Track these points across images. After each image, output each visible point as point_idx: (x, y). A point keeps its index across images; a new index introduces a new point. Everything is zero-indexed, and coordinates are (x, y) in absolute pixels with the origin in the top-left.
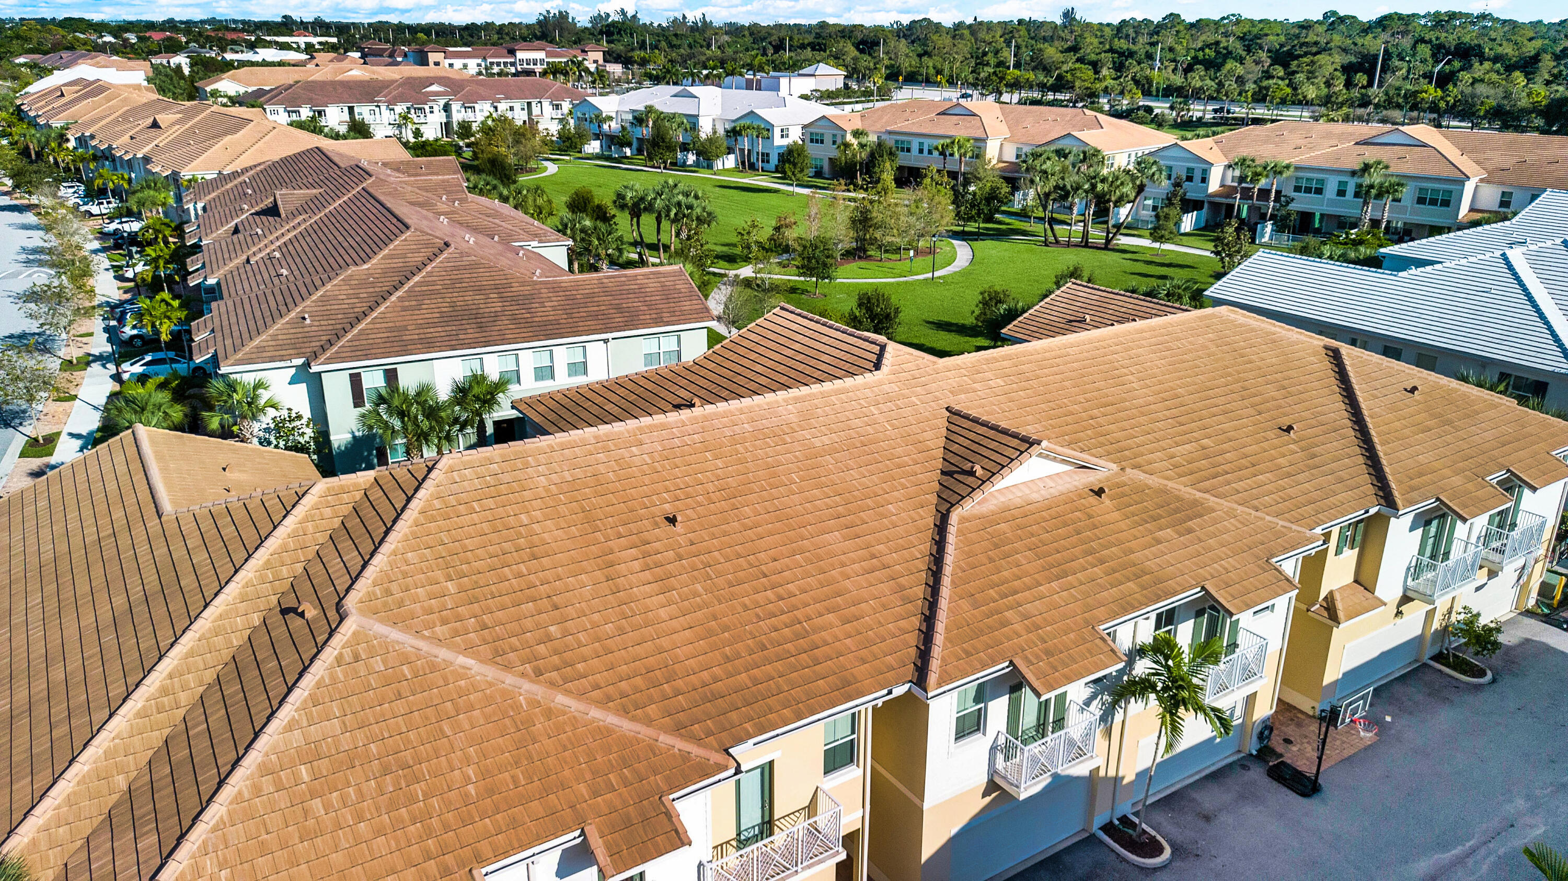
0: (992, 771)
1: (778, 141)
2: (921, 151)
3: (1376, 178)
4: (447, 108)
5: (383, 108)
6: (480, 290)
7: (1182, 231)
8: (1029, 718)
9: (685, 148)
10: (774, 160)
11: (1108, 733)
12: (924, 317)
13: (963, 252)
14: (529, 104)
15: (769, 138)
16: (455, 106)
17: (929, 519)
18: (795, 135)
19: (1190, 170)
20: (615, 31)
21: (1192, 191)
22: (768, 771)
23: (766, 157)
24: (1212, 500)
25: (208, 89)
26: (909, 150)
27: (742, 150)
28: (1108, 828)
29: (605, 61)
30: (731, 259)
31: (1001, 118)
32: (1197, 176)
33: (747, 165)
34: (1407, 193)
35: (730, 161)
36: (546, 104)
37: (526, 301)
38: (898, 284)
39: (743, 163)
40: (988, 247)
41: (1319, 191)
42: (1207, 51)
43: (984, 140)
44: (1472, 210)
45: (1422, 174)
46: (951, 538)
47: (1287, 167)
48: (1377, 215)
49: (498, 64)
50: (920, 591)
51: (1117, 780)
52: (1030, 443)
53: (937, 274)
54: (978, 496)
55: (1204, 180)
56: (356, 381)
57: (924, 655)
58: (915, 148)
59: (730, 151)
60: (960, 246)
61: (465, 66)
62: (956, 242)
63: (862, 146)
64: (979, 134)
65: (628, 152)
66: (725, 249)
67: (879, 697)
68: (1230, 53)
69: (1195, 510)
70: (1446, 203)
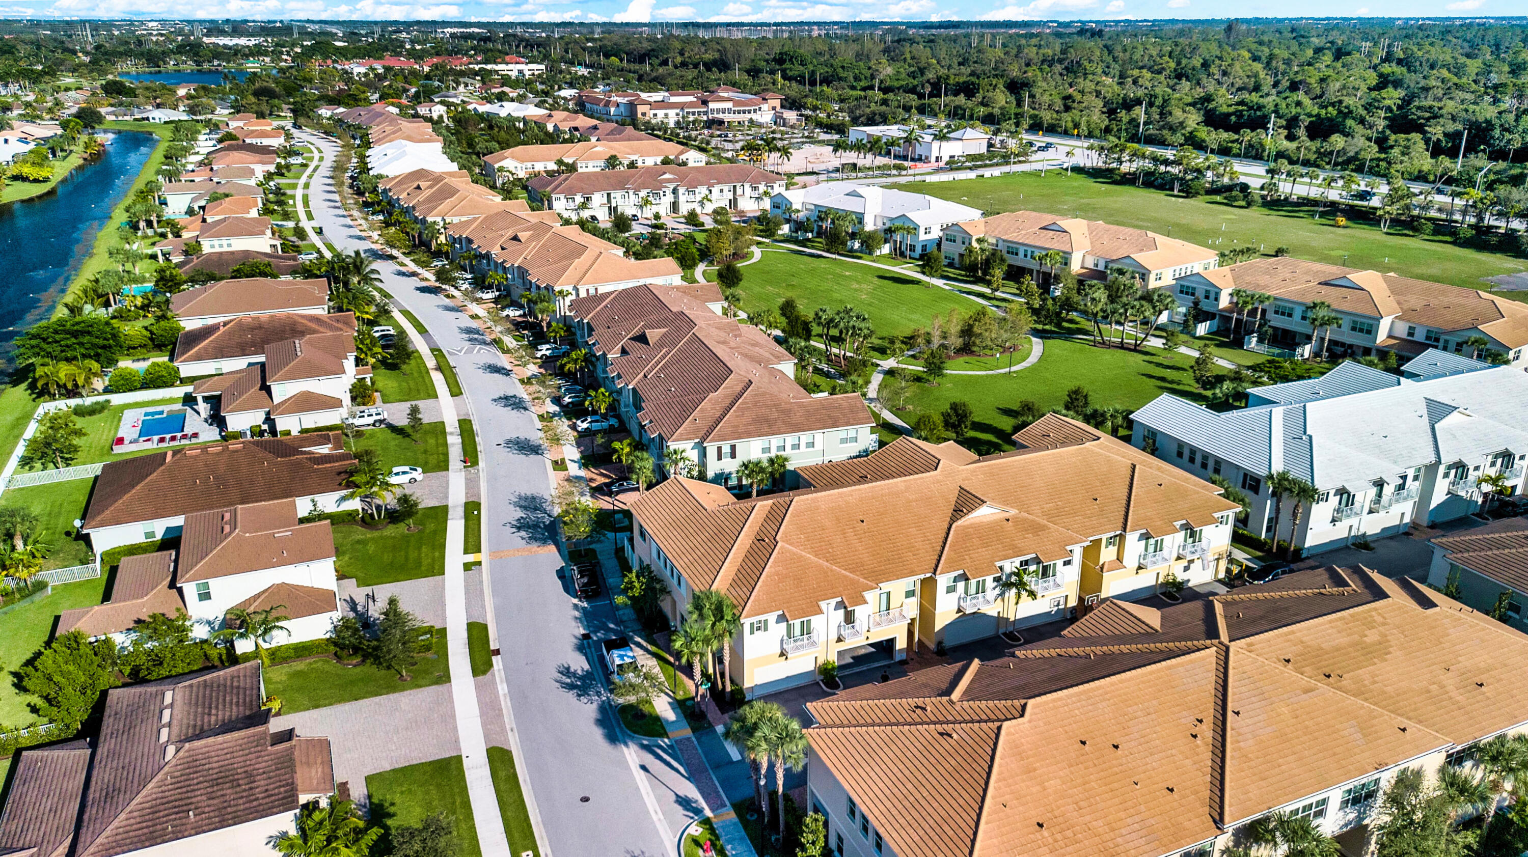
0: (959, 606)
1: (922, 237)
2: (1026, 256)
3: (1322, 313)
4: (675, 191)
5: (631, 192)
6: (767, 406)
7: (1198, 335)
8: (973, 590)
9: (853, 236)
10: (919, 250)
11: (1003, 600)
12: (996, 405)
13: (1037, 346)
14: (735, 187)
15: (916, 235)
16: (681, 190)
17: (946, 526)
18: (936, 234)
19: (1207, 291)
20: (788, 58)
21: (1205, 306)
22: (888, 594)
23: (913, 248)
24: (1051, 525)
25: (496, 166)
26: (1017, 254)
27: (895, 242)
28: (1005, 634)
29: (782, 107)
30: (882, 351)
31: (1087, 234)
32: (1212, 296)
33: (899, 254)
34: (1346, 323)
35: (886, 249)
36: (747, 186)
37: (787, 412)
38: (987, 376)
39: (895, 249)
40: (1057, 345)
41: (1290, 315)
42: (1330, 109)
43: (1070, 254)
44: (1390, 336)
45: (1354, 311)
46: (952, 532)
47: (1268, 298)
48: (1323, 335)
49: (694, 114)
50: (939, 548)
51: (1008, 619)
52: (984, 502)
53: (1013, 369)
54: (963, 519)
55: (1217, 299)
56: (719, 449)
57: (937, 566)
58: (1021, 254)
59: (886, 241)
60: (1037, 343)
61: (666, 115)
62: (1034, 339)
63: (983, 250)
64: (1067, 248)
65: (810, 235)
66: (880, 342)
67: (922, 577)
68: (1351, 112)
69: (1043, 528)
70: (1369, 332)
